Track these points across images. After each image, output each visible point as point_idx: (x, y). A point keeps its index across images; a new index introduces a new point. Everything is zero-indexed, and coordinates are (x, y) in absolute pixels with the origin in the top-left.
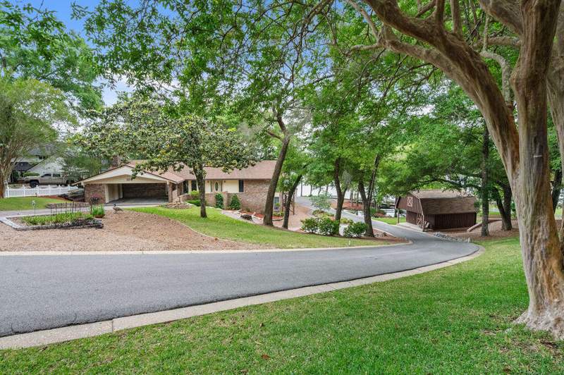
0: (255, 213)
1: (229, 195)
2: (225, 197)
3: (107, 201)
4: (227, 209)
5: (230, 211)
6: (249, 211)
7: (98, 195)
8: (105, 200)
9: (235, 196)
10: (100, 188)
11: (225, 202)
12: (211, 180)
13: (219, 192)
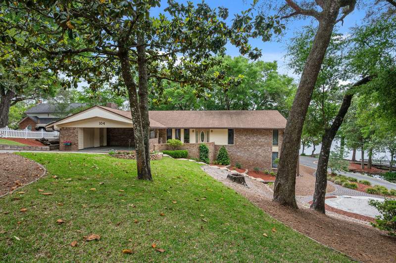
0: (247, 171)
1: (216, 147)
2: (211, 150)
3: (81, 146)
4: (212, 164)
5: (216, 167)
6: (239, 168)
7: (72, 140)
8: (77, 146)
9: (223, 148)
10: (73, 133)
11: (210, 155)
12: (196, 128)
13: (205, 143)
